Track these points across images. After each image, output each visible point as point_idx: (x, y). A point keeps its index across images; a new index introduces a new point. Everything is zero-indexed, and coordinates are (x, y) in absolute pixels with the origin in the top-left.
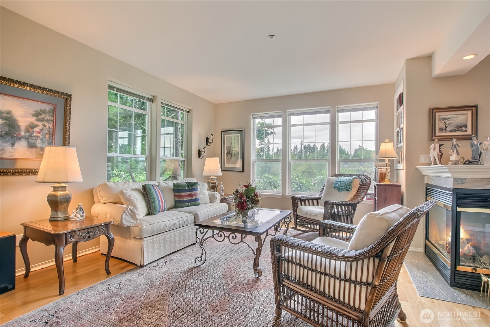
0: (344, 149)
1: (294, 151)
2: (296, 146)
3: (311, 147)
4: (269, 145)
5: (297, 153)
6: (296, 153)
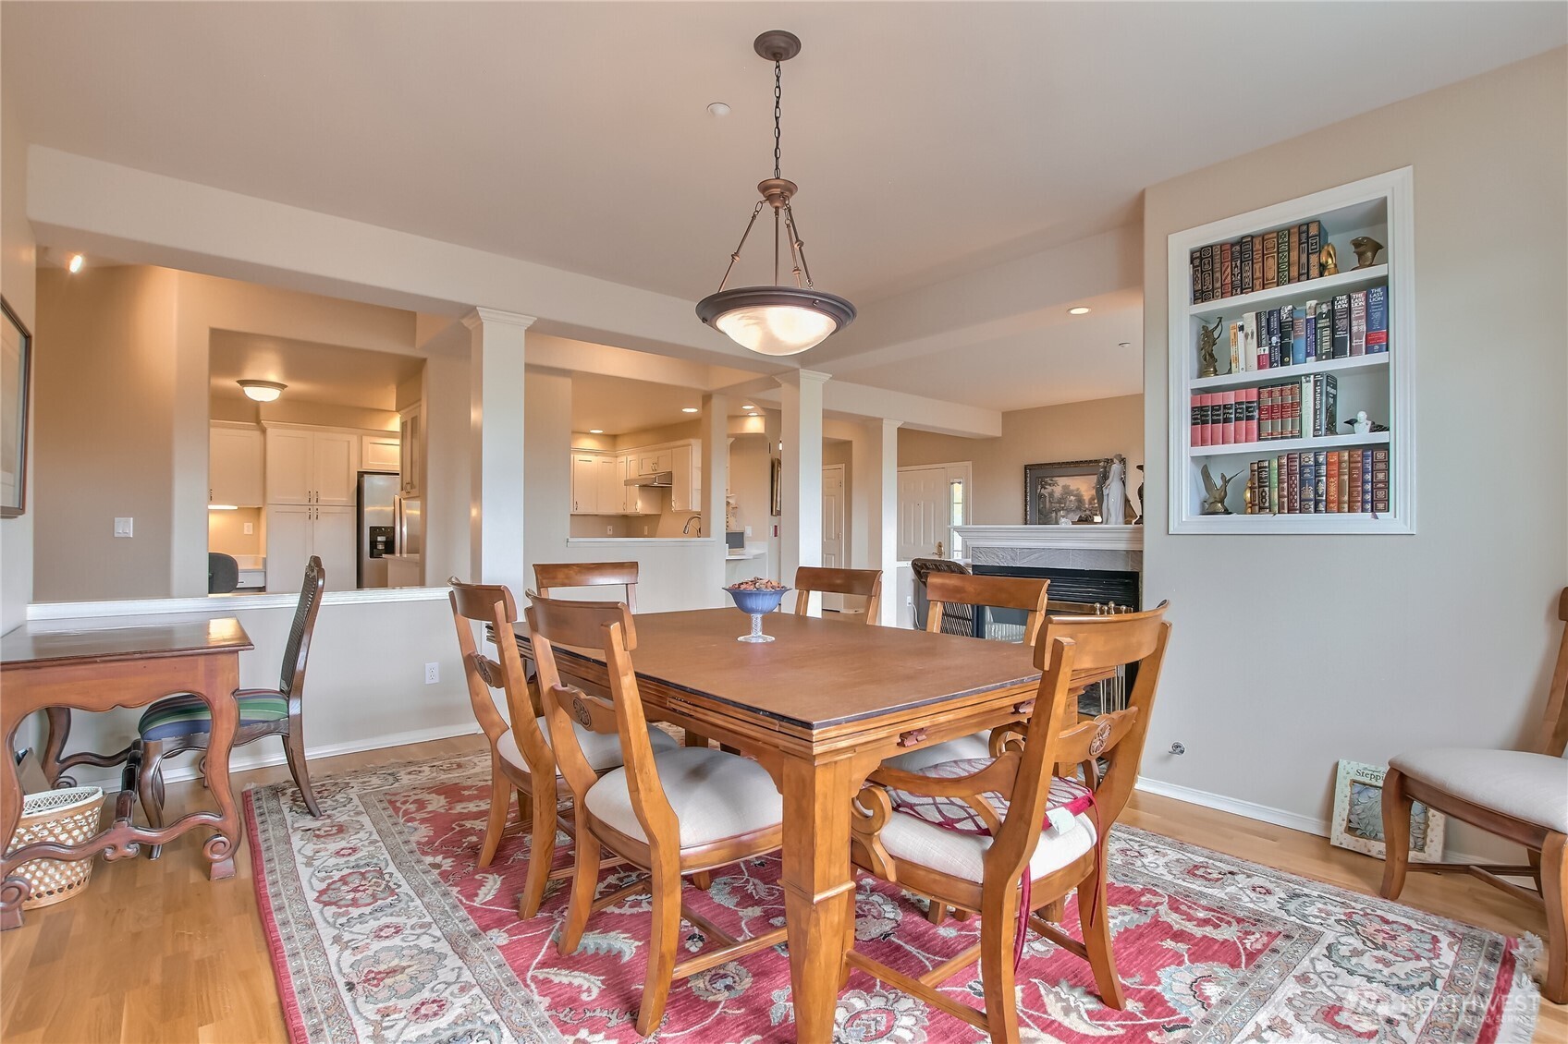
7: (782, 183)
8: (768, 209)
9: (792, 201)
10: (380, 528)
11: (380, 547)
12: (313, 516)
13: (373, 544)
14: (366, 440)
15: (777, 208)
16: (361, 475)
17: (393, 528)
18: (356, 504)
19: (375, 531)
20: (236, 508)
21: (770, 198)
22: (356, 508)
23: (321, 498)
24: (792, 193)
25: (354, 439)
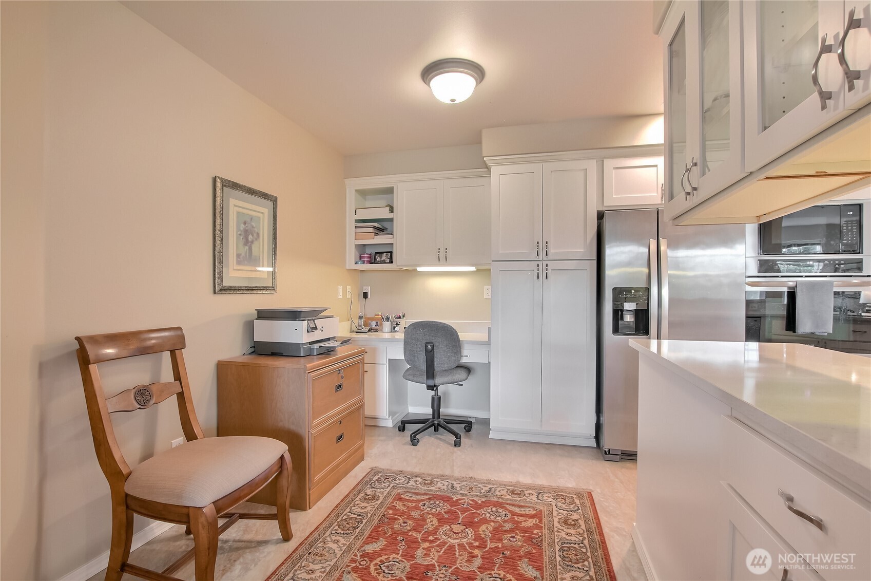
10: (628, 290)
11: (629, 318)
12: (542, 275)
13: (618, 313)
14: (609, 164)
16: (601, 216)
17: (648, 290)
18: (595, 257)
19: (620, 294)
20: (473, 269)
22: (595, 262)
23: (552, 251)
25: (592, 166)
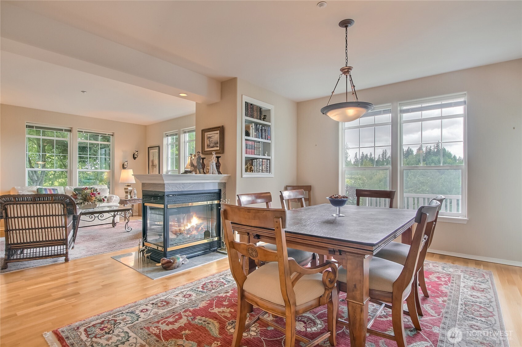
0: (449, 152)
1: (383, 157)
2: (384, 150)
3: (405, 150)
4: (347, 150)
5: (386, 159)
6: (384, 159)
7: (348, 67)
8: (344, 76)
9: (352, 72)
15: (347, 76)
21: (344, 73)
24: (351, 70)
